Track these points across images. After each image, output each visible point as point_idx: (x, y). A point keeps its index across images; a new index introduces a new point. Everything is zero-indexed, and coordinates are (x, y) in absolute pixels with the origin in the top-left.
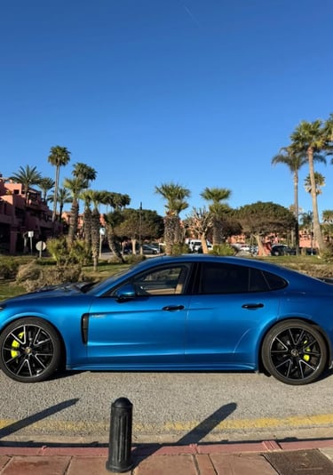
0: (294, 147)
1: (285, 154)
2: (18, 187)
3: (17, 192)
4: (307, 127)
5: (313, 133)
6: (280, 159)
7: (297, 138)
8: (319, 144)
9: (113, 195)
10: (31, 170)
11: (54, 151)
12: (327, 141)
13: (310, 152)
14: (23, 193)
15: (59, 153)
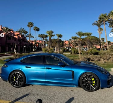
0: (99, 21)
1: (96, 23)
2: (19, 33)
3: (18, 35)
4: (103, 15)
5: (105, 17)
6: (95, 24)
7: (100, 18)
8: (107, 20)
9: (43, 35)
10: (23, 28)
11: (29, 23)
12: (109, 19)
13: (104, 22)
14: (20, 35)
15: (31, 24)
